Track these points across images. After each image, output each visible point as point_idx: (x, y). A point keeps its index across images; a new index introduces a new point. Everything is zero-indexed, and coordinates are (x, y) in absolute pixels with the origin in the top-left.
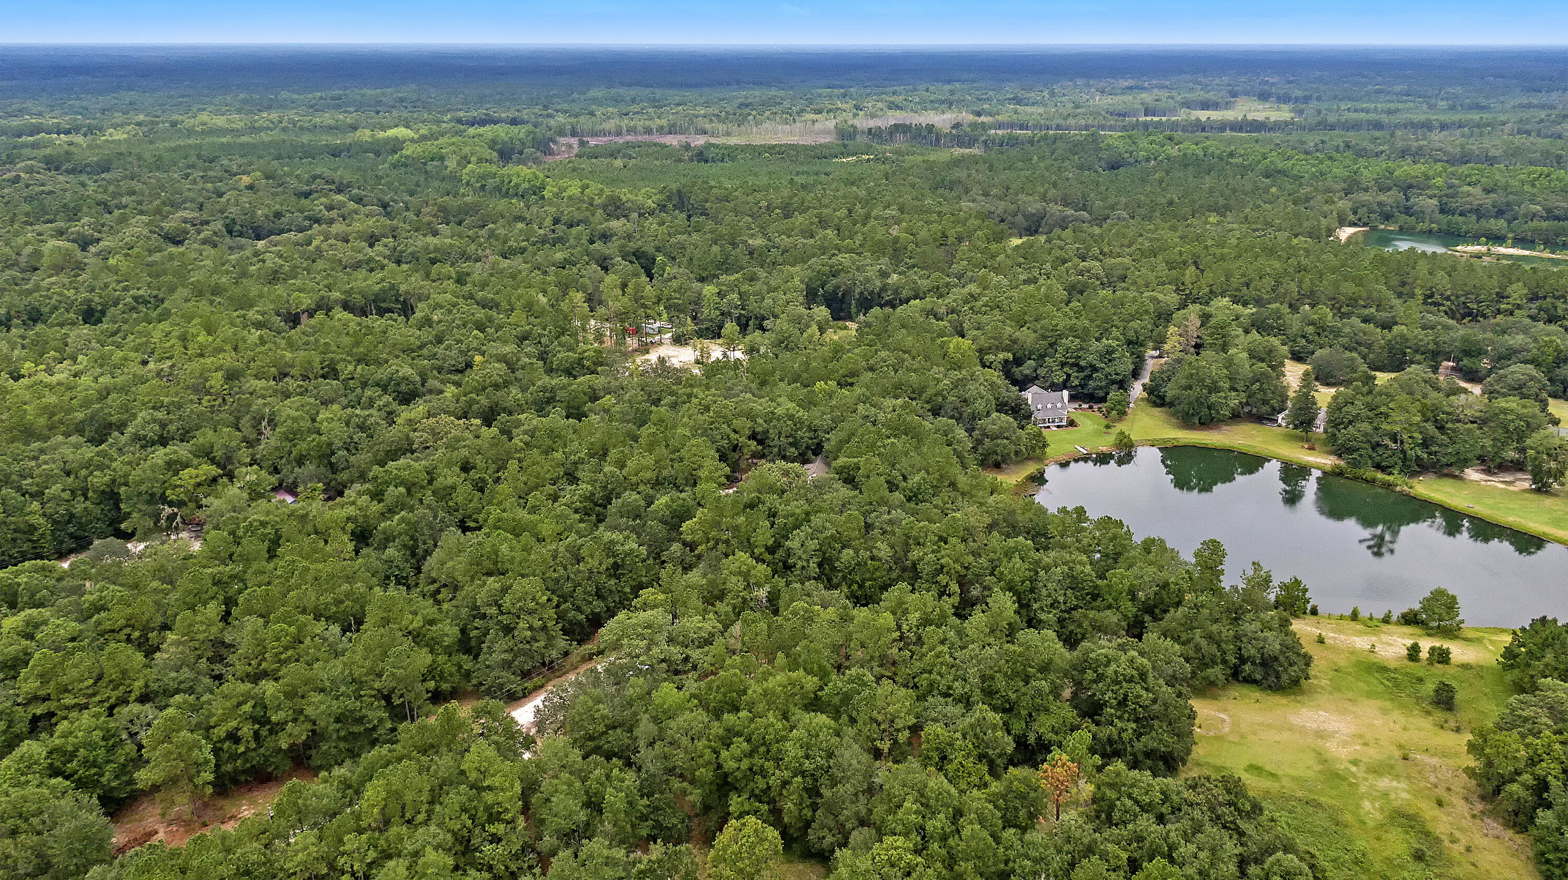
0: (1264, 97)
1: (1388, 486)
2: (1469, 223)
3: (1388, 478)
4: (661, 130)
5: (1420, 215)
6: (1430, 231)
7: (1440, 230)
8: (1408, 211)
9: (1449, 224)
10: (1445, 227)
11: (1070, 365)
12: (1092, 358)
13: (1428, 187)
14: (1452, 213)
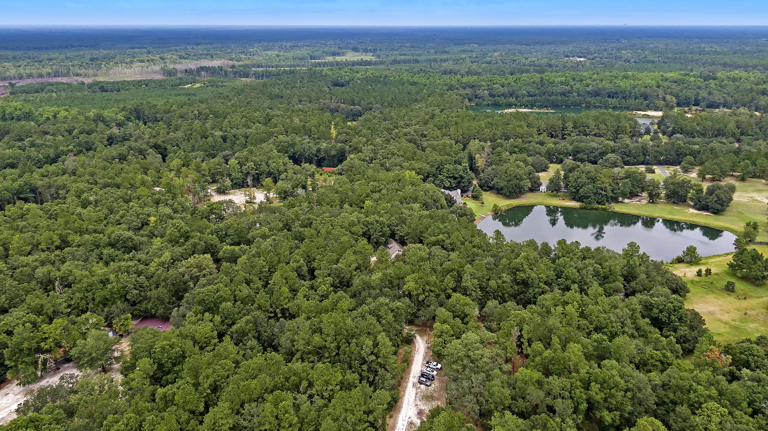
0: (355, 50)
1: (604, 210)
2: (502, 100)
3: (603, 206)
4: (49, 74)
5: (483, 98)
6: (488, 105)
7: (492, 104)
8: (476, 97)
9: (495, 101)
10: (493, 102)
11: (450, 177)
12: (461, 173)
13: (481, 86)
14: (494, 96)
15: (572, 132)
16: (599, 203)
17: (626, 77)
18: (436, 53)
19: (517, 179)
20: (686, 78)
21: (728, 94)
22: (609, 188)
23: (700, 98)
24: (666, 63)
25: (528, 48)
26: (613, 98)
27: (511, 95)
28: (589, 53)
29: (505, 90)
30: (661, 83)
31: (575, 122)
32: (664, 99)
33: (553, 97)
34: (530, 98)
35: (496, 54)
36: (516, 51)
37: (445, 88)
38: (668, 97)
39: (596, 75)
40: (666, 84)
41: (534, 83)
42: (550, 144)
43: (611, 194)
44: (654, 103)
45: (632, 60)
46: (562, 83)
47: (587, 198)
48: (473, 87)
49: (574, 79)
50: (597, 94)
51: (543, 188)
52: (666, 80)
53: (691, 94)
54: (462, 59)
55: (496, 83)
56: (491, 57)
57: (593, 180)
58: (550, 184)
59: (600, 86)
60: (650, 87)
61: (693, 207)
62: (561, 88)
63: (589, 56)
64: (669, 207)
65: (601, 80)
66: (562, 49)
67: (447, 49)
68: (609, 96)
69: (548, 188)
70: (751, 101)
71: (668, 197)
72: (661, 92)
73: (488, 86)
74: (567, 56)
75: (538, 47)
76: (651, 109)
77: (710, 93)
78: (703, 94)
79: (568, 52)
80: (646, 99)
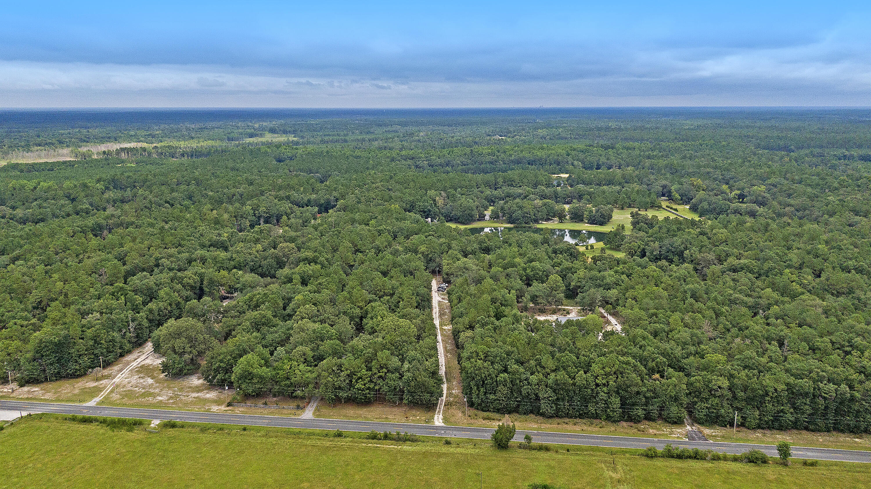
1: (530, 227)
3: (529, 225)
11: (421, 211)
12: (429, 207)
13: (420, 158)
14: (432, 166)
15: (503, 185)
16: (526, 223)
17: (543, 149)
18: (361, 133)
19: (470, 210)
20: (591, 148)
21: (622, 159)
22: (532, 214)
23: (601, 163)
24: (577, 139)
25: (450, 128)
26: (532, 165)
27: (447, 165)
28: (510, 132)
29: (442, 161)
30: (569, 152)
31: (504, 178)
32: (573, 164)
33: (483, 166)
34: (464, 167)
35: (422, 134)
36: (440, 131)
37: (389, 160)
38: (576, 163)
39: (517, 148)
40: (573, 153)
41: (465, 154)
42: (488, 192)
43: (534, 217)
44: (565, 168)
45: (548, 137)
46: (489, 154)
47: (518, 220)
48: (413, 158)
49: (499, 151)
50: (518, 162)
51: (487, 218)
52: (574, 150)
53: (594, 159)
54: (390, 138)
55: (433, 155)
56: (417, 136)
57: (521, 208)
58: (492, 213)
59: (521, 155)
60: (561, 156)
61: (587, 223)
62: (489, 158)
63: (509, 135)
64: (572, 224)
65: (522, 151)
66: (484, 130)
67: (372, 130)
68: (529, 164)
69: (491, 217)
70: (639, 163)
71: (571, 218)
72: (570, 158)
73: (427, 157)
74: (489, 135)
75: (460, 128)
76: (563, 173)
77: (608, 159)
78: (603, 159)
79: (489, 131)
80: (558, 165)
